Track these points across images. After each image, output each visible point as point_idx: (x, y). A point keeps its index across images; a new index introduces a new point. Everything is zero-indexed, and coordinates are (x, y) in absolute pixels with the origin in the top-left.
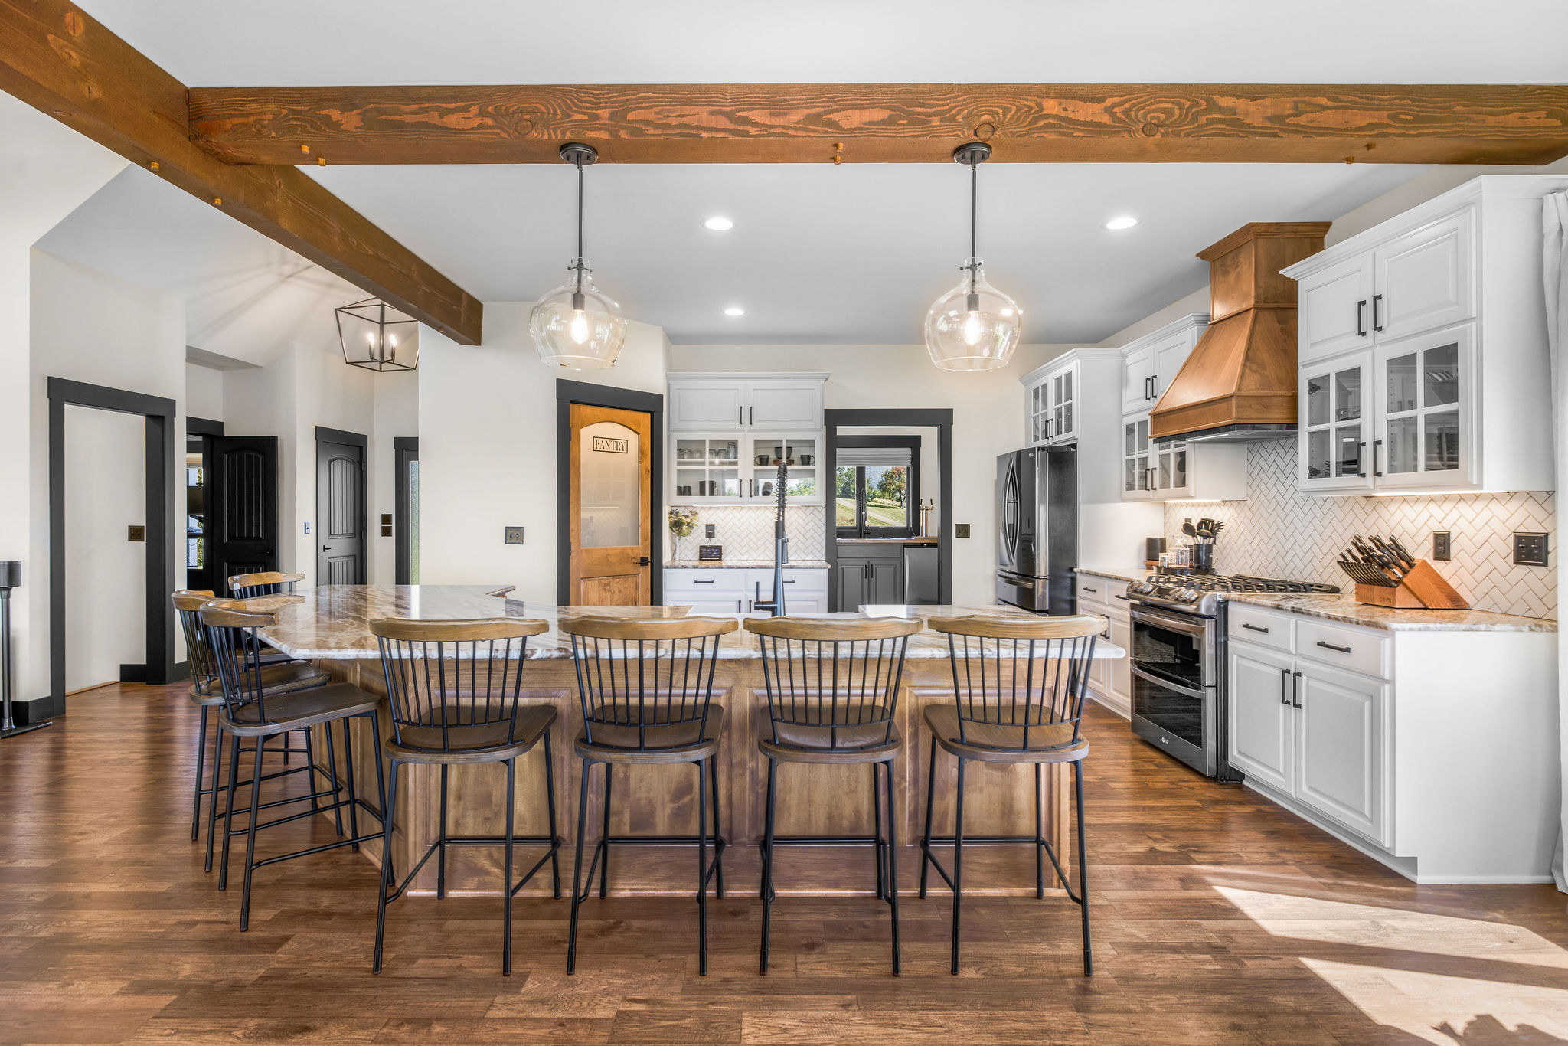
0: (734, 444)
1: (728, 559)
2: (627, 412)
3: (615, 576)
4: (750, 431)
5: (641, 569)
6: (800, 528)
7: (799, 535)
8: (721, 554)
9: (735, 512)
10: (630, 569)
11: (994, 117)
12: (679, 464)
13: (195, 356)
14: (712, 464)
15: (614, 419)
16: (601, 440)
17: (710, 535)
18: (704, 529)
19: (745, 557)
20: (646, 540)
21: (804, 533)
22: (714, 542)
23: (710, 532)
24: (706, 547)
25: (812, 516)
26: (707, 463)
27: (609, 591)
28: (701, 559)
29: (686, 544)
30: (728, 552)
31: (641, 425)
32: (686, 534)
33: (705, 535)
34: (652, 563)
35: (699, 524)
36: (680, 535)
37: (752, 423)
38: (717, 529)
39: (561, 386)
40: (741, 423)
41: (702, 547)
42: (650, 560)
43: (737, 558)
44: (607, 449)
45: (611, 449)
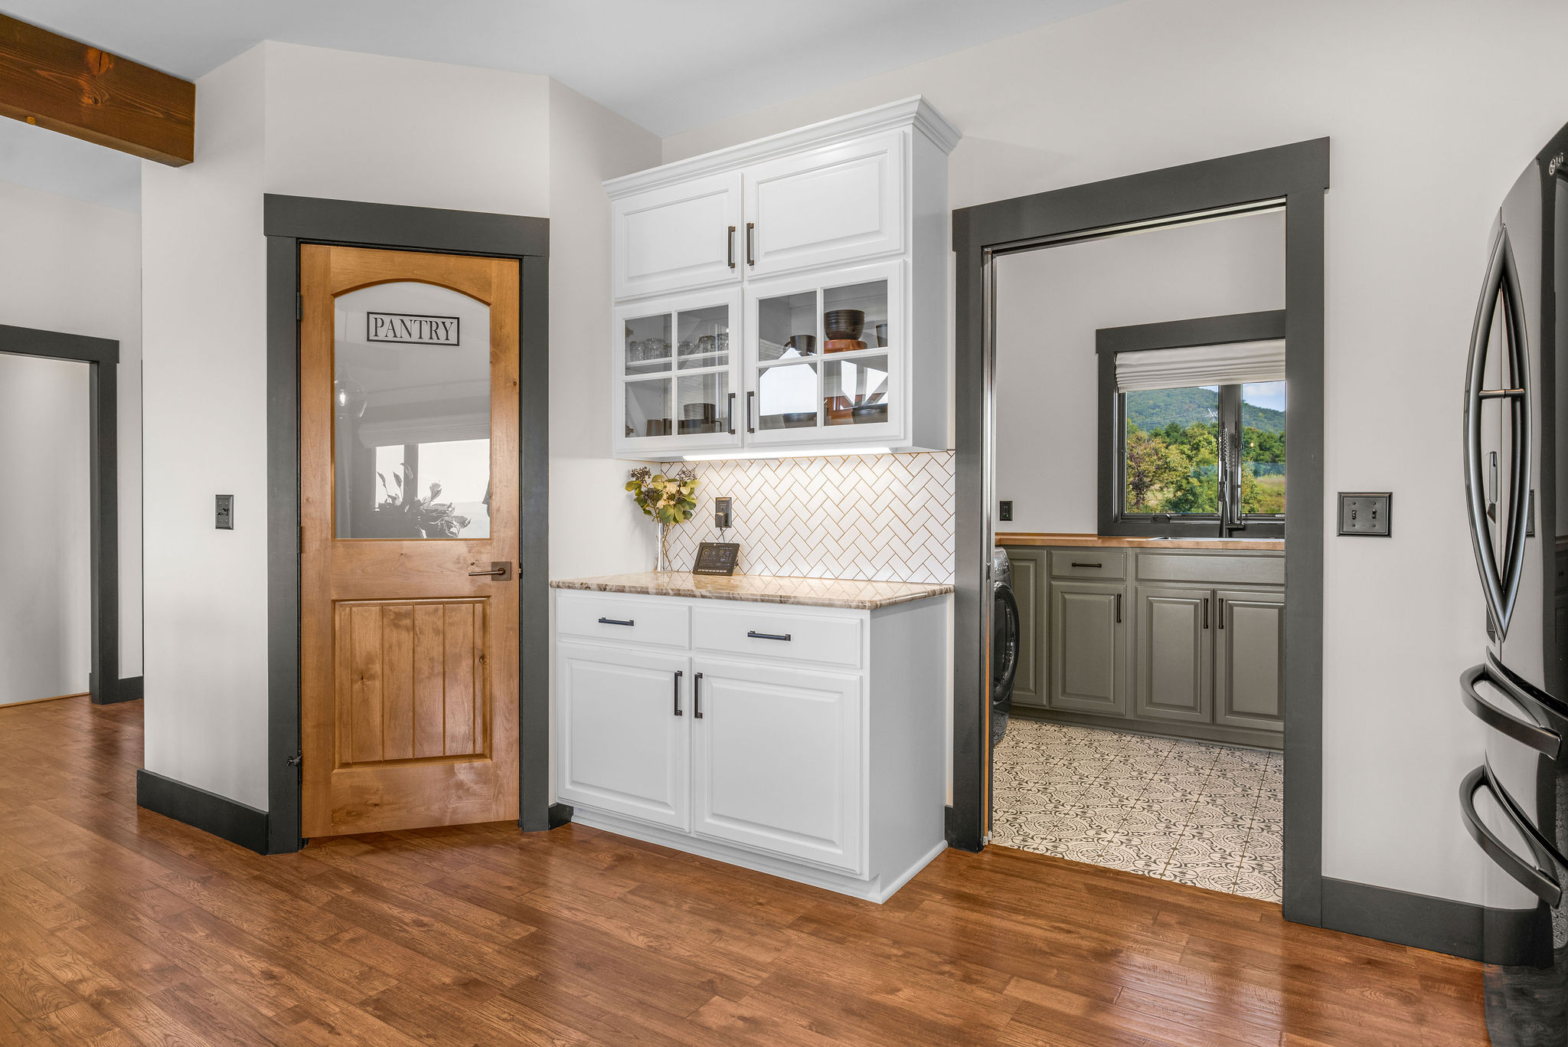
0: (720, 314)
1: (746, 575)
2: (455, 259)
3: (424, 599)
4: (749, 281)
5: (494, 588)
6: (897, 506)
7: (896, 524)
8: (735, 563)
10: (464, 586)
12: (629, 370)
14: (682, 365)
15: (423, 274)
16: (387, 319)
17: (724, 521)
18: (713, 507)
20: (507, 526)
21: (906, 516)
22: (729, 536)
23: (727, 516)
24: (710, 546)
25: (924, 477)
26: (675, 366)
27: (410, 629)
28: (695, 572)
29: (684, 538)
30: (753, 557)
31: (494, 286)
32: (675, 519)
33: (712, 522)
34: (521, 576)
35: (704, 497)
36: (663, 518)
37: (751, 263)
38: (736, 509)
39: (276, 208)
40: (732, 265)
41: (704, 546)
42: (516, 570)
43: (766, 573)
44: (406, 338)
45: (415, 337)
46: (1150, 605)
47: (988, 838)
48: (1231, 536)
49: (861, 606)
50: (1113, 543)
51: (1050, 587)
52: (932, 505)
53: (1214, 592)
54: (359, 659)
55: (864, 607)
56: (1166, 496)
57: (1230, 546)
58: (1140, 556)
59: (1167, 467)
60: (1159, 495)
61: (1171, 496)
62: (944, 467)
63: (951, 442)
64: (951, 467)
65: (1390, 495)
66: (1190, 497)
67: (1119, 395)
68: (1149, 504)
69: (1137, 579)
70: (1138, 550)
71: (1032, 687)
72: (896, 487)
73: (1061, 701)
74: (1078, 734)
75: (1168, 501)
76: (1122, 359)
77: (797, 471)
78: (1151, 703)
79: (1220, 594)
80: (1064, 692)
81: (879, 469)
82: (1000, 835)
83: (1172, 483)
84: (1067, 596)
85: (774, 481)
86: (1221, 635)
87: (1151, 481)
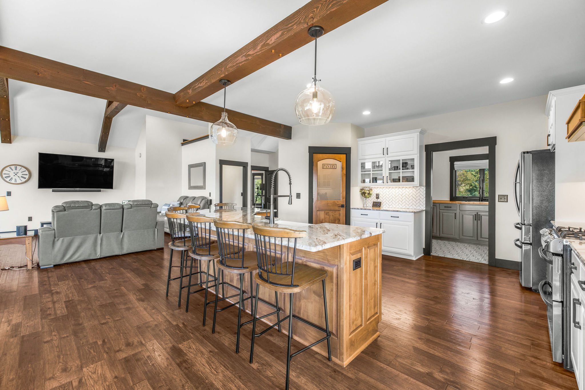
1: (384, 207)
2: (336, 155)
3: (330, 210)
4: (387, 157)
5: (342, 209)
6: (414, 196)
7: (413, 199)
8: (380, 205)
9: (387, 189)
10: (337, 208)
11: (313, 14)
12: (362, 171)
13: (253, 150)
14: (373, 171)
15: (330, 157)
16: (325, 165)
17: (378, 198)
18: (375, 195)
19: (391, 207)
20: (343, 198)
22: (379, 200)
23: (378, 197)
24: (375, 202)
25: (419, 191)
26: (371, 171)
27: (329, 215)
28: (373, 207)
29: (369, 201)
30: (384, 204)
31: (342, 159)
32: (368, 197)
33: (375, 198)
34: (346, 207)
35: (373, 194)
36: (366, 197)
37: (387, 154)
38: (380, 196)
39: (311, 148)
40: (383, 154)
41: (374, 202)
42: (345, 206)
43: (387, 207)
44: (328, 168)
45: (330, 168)
46: (463, 215)
47: (431, 254)
48: (482, 201)
49: (412, 212)
50: (454, 202)
51: (439, 211)
52: (421, 196)
53: (477, 213)
54: (321, 220)
55: (413, 212)
56: (466, 188)
57: (481, 203)
58: (460, 205)
59: (467, 179)
60: (464, 188)
61: (468, 188)
62: (423, 189)
63: (424, 184)
64: (425, 189)
65: (508, 195)
66: (475, 188)
67: (455, 171)
68: (460, 191)
69: (460, 210)
70: (460, 204)
71: (435, 232)
72: (413, 192)
73: (442, 235)
74: (446, 242)
75: (467, 190)
76: (456, 163)
77: (393, 189)
78: (463, 236)
79: (479, 213)
80: (443, 233)
81: (410, 189)
82: (433, 253)
83: (469, 184)
84: (443, 213)
85: (388, 191)
86: (479, 222)
87: (461, 183)
